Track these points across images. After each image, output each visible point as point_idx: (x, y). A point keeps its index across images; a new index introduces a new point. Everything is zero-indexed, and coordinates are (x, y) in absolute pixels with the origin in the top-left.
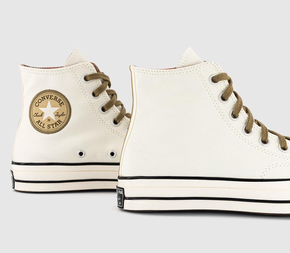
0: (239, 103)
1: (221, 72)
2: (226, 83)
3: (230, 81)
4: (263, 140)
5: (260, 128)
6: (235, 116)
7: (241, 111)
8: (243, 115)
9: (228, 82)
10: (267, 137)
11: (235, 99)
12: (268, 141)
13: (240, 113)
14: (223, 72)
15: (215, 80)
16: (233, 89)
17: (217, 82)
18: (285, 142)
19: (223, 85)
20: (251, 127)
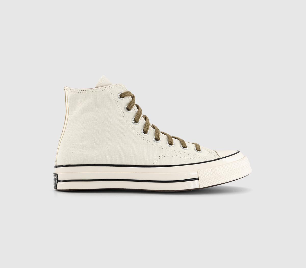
0: (139, 112)
1: (126, 91)
2: (130, 98)
3: (133, 97)
4: (156, 138)
5: (155, 130)
6: (136, 121)
7: (140, 118)
8: (142, 121)
9: (131, 98)
10: (159, 136)
11: (137, 109)
12: (159, 139)
13: (139, 120)
14: (128, 91)
15: (122, 96)
16: (135, 102)
17: (124, 97)
18: (172, 139)
19: (128, 99)
20: (148, 129)
